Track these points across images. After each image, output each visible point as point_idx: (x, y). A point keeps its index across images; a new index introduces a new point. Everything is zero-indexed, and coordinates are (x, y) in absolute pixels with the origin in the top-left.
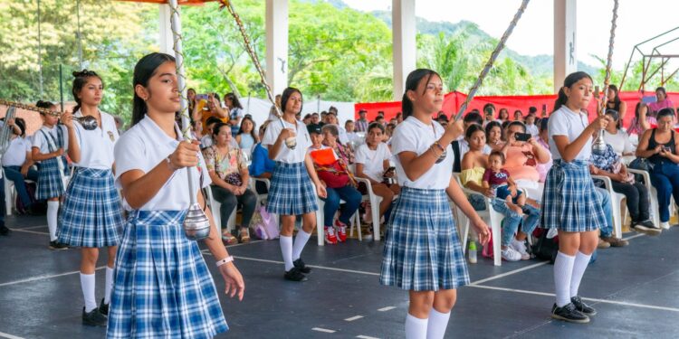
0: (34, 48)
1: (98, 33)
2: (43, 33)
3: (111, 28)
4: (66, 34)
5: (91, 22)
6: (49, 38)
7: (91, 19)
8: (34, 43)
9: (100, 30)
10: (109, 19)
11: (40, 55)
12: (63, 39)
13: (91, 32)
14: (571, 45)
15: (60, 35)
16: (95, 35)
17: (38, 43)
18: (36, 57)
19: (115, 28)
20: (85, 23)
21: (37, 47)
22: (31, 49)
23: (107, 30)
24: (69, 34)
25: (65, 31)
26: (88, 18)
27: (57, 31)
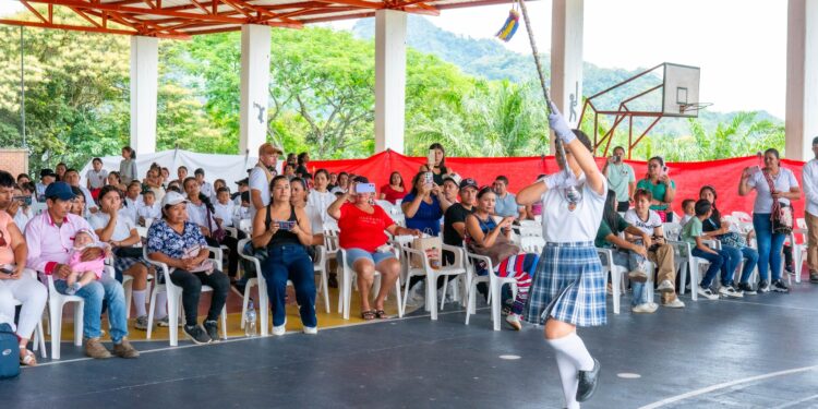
0: (13, 84)
1: (94, 70)
2: (25, 67)
3: (110, 63)
4: (53, 69)
5: (85, 56)
6: (32, 73)
7: (86, 52)
8: (12, 78)
9: (96, 65)
10: (108, 53)
11: (20, 93)
12: (49, 74)
13: (85, 68)
14: (572, 96)
15: (47, 70)
16: (88, 71)
17: (19, 80)
18: (14, 94)
19: (114, 63)
20: (79, 56)
21: (17, 84)
22: (8, 85)
23: (104, 66)
24: (57, 70)
25: (54, 65)
26: (82, 51)
27: (44, 66)
